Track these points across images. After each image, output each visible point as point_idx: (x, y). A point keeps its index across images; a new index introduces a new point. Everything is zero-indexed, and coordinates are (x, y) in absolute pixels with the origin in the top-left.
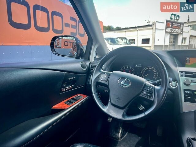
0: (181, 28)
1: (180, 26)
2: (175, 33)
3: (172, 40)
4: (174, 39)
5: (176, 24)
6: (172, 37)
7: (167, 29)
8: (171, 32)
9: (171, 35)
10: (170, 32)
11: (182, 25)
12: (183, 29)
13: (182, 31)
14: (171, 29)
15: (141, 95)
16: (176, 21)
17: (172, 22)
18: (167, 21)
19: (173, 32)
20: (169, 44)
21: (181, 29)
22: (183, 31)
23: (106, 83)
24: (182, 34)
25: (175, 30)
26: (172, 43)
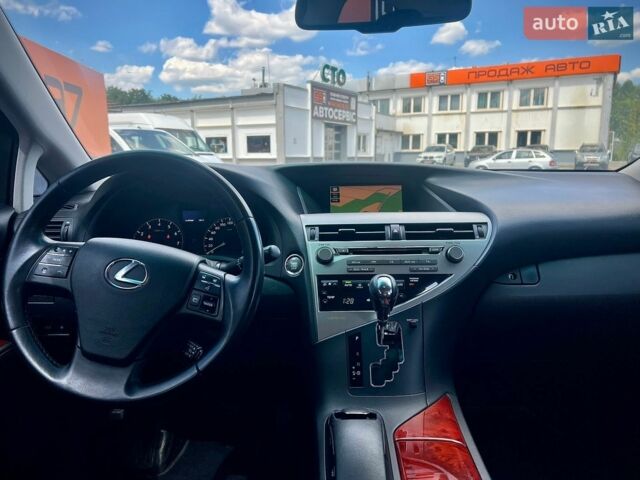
0: (353, 107)
1: (349, 100)
2: (338, 120)
3: (333, 142)
4: (337, 137)
5: (338, 96)
6: (332, 132)
7: (316, 108)
8: (328, 119)
9: (328, 126)
10: (324, 118)
11: (353, 100)
12: (356, 111)
13: (355, 117)
14: (326, 109)
15: (184, 310)
16: (337, 85)
17: (329, 90)
18: (314, 85)
19: (333, 119)
20: (326, 153)
21: (353, 111)
22: (359, 115)
23: (64, 283)
24: (356, 123)
25: (337, 114)
26: (334, 151)
